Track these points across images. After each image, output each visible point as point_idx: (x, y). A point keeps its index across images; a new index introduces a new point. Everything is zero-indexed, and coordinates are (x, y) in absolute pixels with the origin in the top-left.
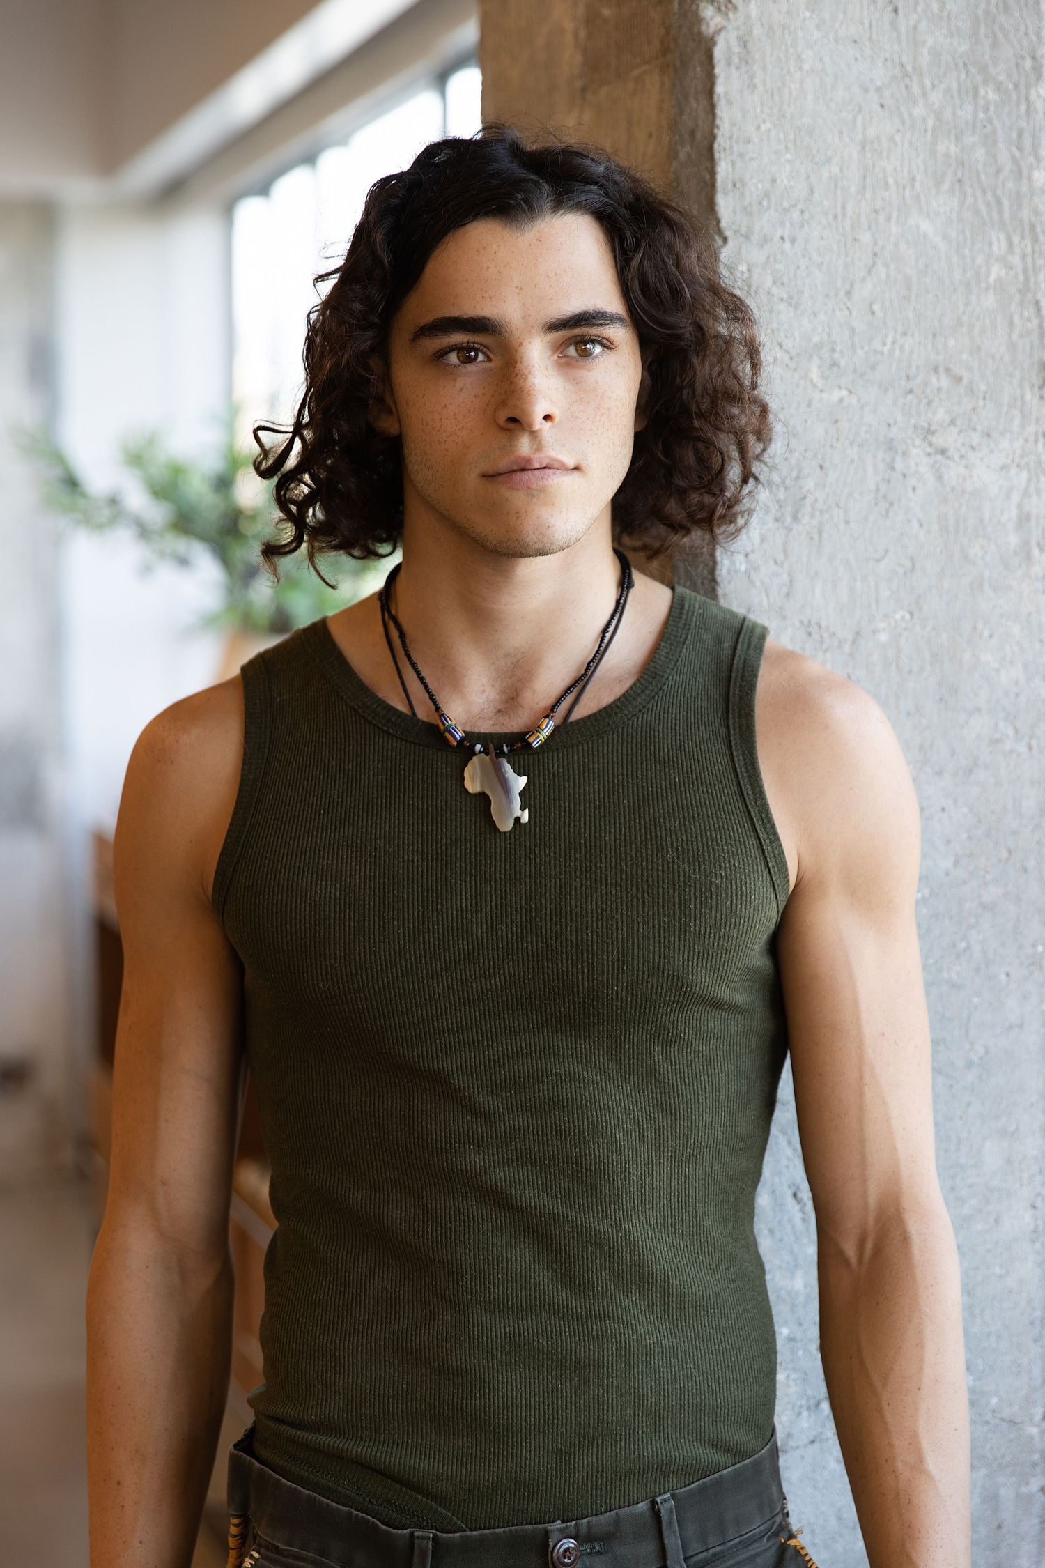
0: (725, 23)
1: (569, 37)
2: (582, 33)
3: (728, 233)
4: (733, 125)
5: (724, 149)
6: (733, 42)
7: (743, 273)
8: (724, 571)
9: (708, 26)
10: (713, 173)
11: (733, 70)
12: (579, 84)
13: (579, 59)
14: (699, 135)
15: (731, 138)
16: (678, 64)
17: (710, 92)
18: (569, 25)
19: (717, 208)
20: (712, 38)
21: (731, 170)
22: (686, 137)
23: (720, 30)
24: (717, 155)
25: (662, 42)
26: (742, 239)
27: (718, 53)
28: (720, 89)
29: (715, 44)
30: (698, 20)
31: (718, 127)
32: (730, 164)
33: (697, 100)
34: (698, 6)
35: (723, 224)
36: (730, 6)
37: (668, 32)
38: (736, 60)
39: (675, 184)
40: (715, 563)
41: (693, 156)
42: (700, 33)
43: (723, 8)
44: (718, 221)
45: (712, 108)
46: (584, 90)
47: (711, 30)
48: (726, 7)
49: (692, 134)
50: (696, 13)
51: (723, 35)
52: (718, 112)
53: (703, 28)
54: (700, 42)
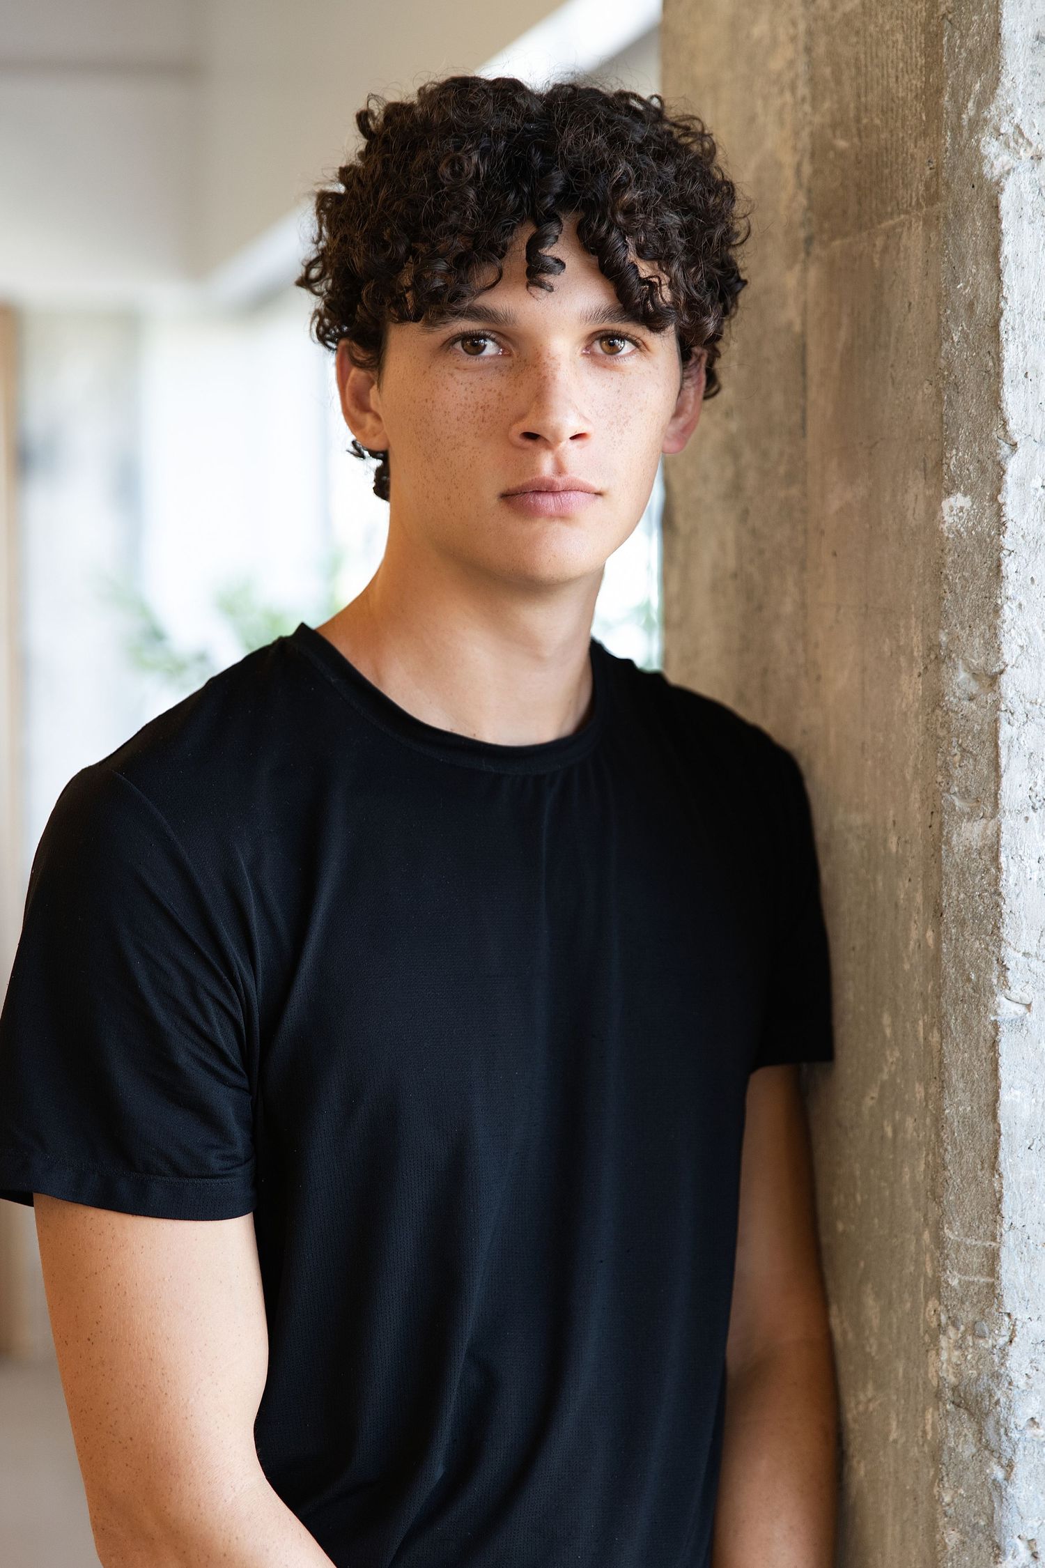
0: (1015, 165)
1: (789, 173)
2: (807, 169)
3: (1017, 438)
4: (1025, 297)
5: (1013, 329)
6: (1026, 188)
7: (1037, 489)
8: (1011, 880)
9: (992, 165)
10: (998, 360)
11: (1025, 223)
12: (802, 234)
13: (802, 200)
14: (979, 309)
15: (1021, 314)
16: (951, 216)
17: (995, 253)
18: (788, 159)
19: (1003, 405)
20: (998, 183)
21: (1021, 356)
22: (962, 311)
23: (1008, 173)
24: (1004, 336)
25: (927, 188)
26: (1036, 445)
27: (1006, 202)
28: (1007, 249)
29: (1002, 190)
30: (979, 159)
31: (1006, 299)
32: (1020, 348)
33: (977, 264)
34: (978, 141)
35: (1012, 426)
36: (1020, 140)
37: (937, 174)
38: (1028, 210)
39: (946, 373)
40: (999, 869)
41: (971, 337)
42: (981, 176)
43: (1012, 144)
44: (1005, 423)
45: (998, 273)
46: (809, 240)
47: (996, 172)
48: (1017, 142)
49: (971, 306)
50: (977, 148)
51: (1011, 178)
52: (1005, 279)
53: (986, 169)
54: (981, 187)
